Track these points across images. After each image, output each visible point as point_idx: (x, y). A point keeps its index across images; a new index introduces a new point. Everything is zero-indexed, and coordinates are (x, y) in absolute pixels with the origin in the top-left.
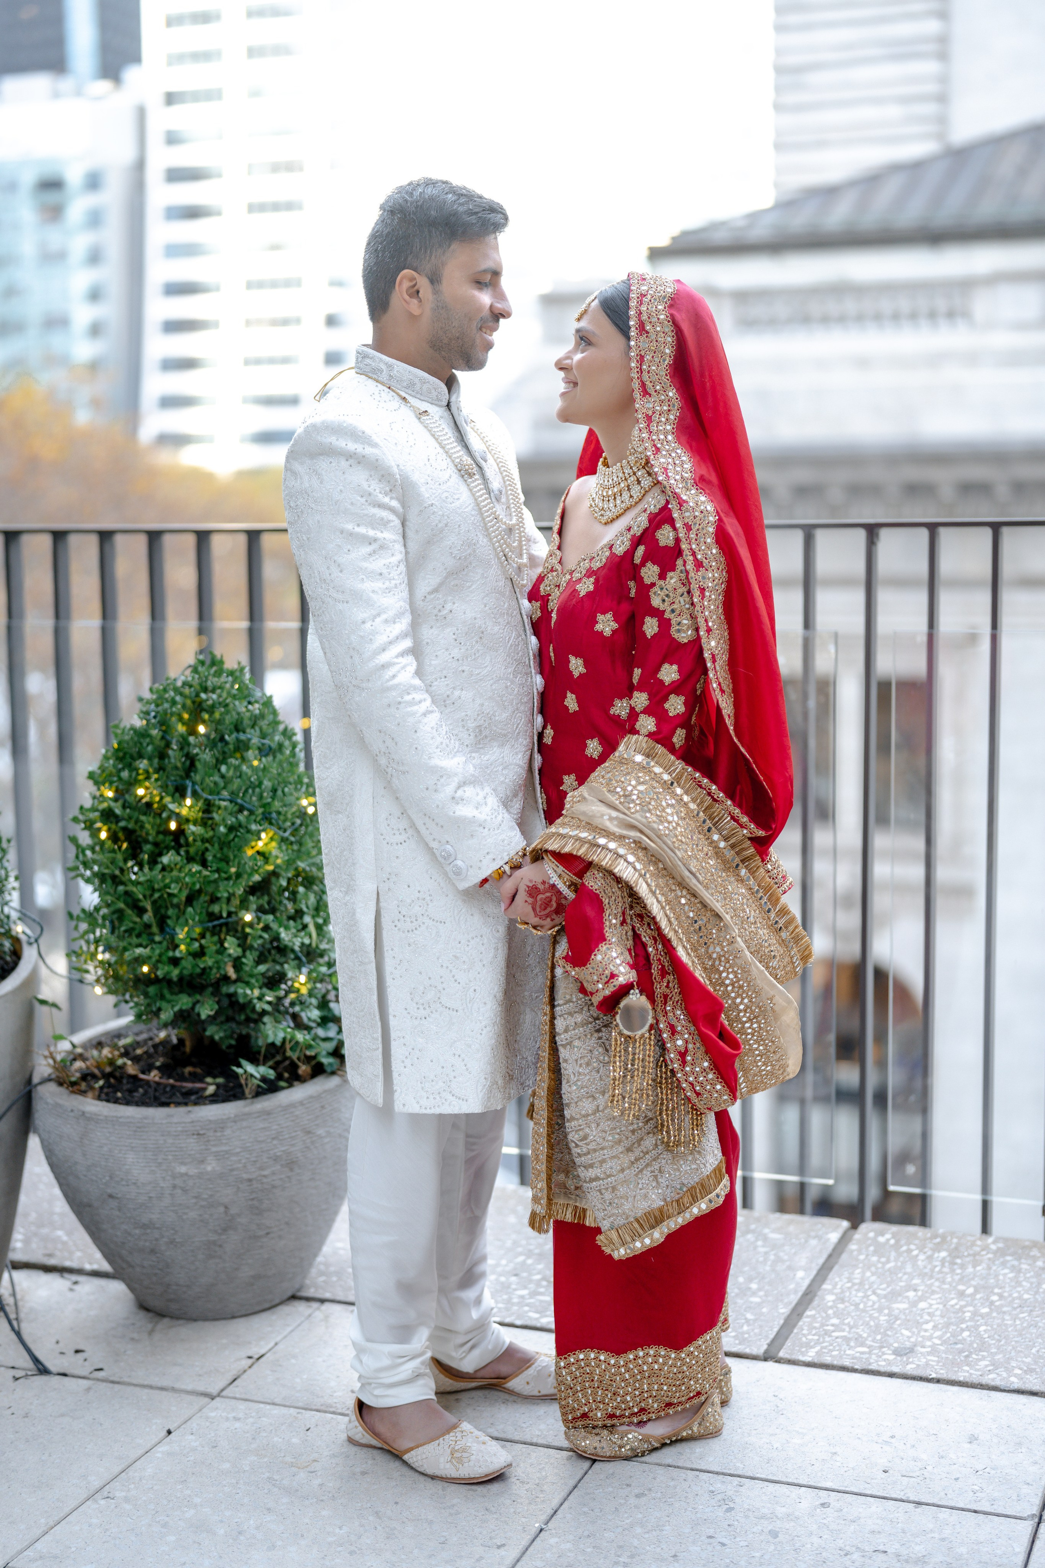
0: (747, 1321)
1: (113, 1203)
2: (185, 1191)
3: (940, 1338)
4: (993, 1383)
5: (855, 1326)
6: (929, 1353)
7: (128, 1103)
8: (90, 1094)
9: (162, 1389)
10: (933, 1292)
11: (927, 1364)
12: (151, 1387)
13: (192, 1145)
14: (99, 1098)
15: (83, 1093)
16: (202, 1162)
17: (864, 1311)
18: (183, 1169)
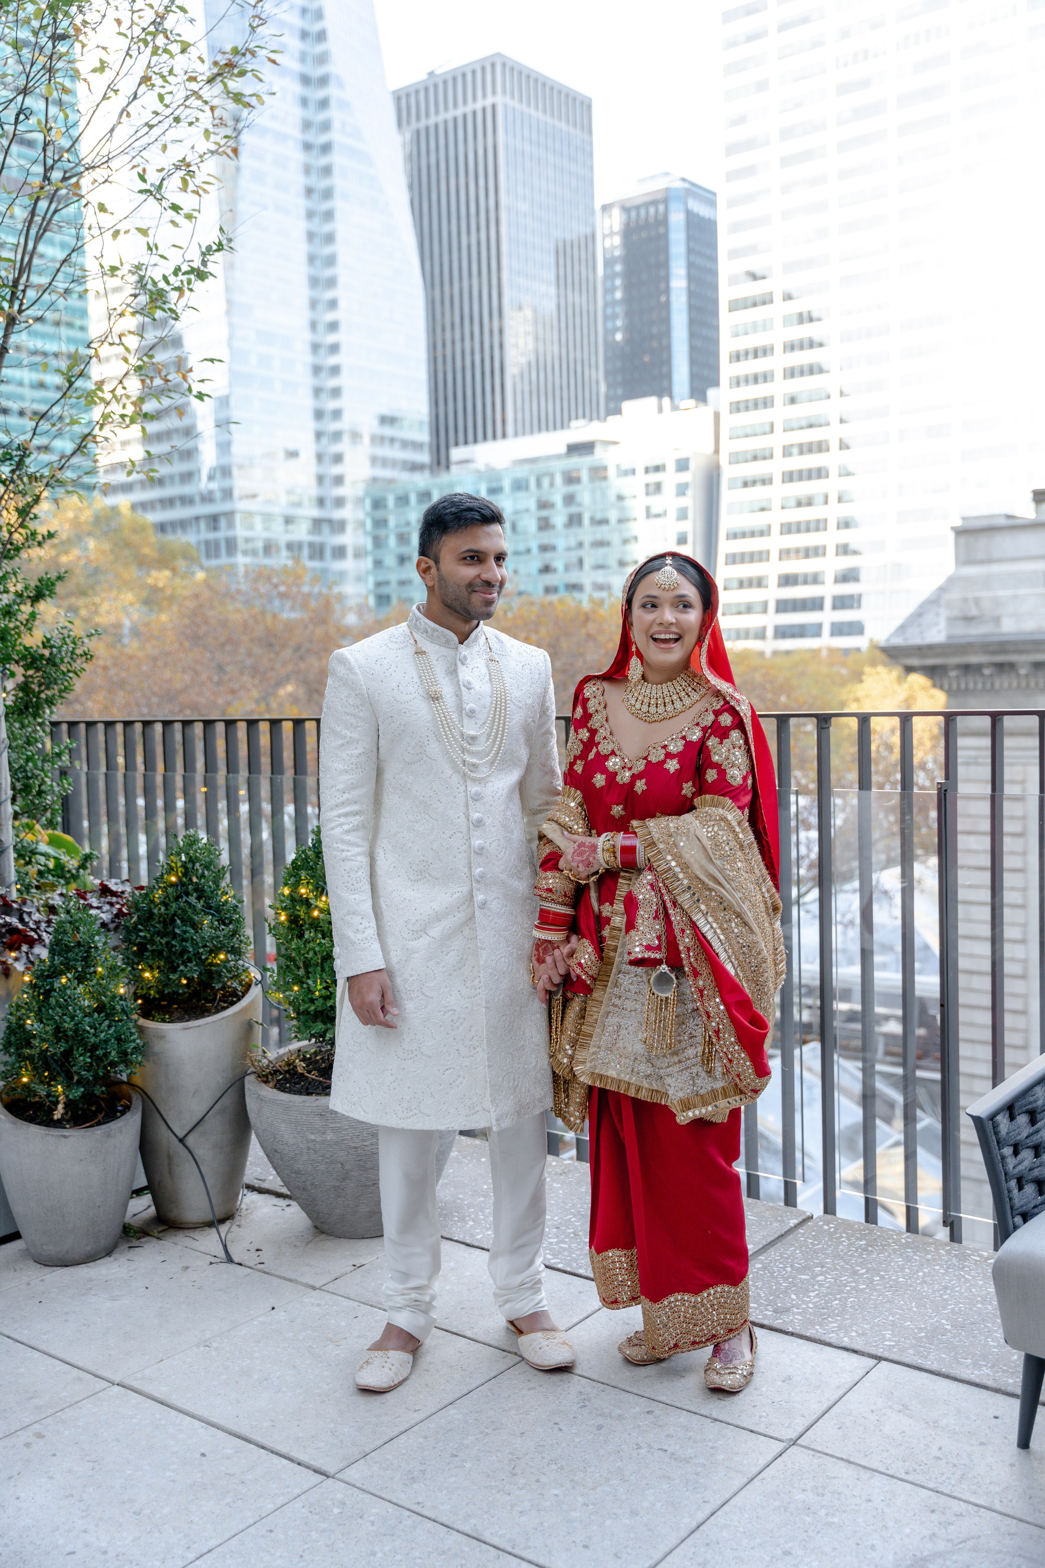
1: (278, 1156)
2: (315, 1151)
3: (814, 1303)
4: (828, 1340)
6: (798, 1314)
7: (290, 1091)
8: (271, 1084)
9: (290, 1280)
10: (836, 1269)
11: (792, 1321)
12: (284, 1279)
13: (317, 1121)
14: (275, 1087)
15: (266, 1082)
16: (324, 1133)
17: (776, 1278)
18: (313, 1137)
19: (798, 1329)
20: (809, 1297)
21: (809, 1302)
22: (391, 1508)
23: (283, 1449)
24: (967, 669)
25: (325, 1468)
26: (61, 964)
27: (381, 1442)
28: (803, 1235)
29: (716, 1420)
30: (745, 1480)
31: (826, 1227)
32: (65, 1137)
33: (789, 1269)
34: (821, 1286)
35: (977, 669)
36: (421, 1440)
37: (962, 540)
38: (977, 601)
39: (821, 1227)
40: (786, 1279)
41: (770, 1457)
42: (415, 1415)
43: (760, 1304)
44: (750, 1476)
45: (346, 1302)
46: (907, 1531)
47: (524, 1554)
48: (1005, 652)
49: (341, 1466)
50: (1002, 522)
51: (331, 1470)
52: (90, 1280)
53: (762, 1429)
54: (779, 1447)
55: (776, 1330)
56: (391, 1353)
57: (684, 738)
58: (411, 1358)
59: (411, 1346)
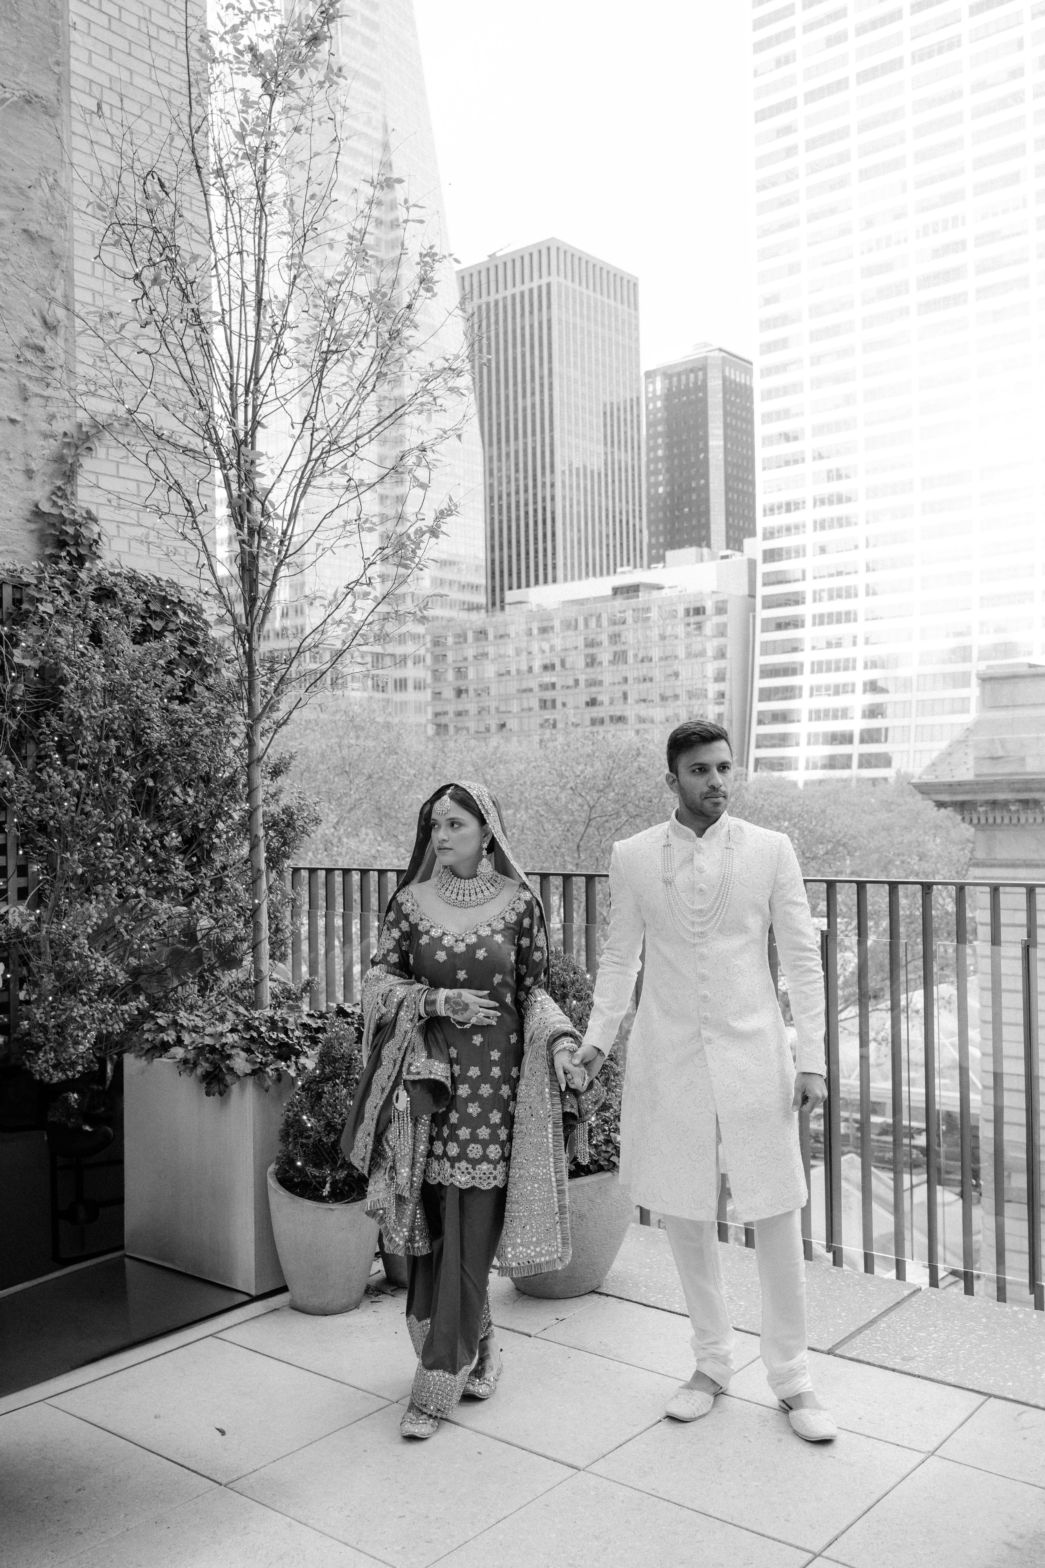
0: (829, 1331)
3: (934, 1354)
4: (948, 1381)
5: (888, 1342)
6: (921, 1362)
10: (947, 1329)
11: (917, 1367)
17: (899, 1335)
19: (923, 1373)
20: (928, 1349)
22: (634, 1492)
23: (541, 1451)
24: (994, 804)
25: (575, 1464)
26: (331, 1071)
27: (614, 1447)
28: (916, 1302)
30: (899, 1479)
31: (933, 1297)
32: (331, 1209)
33: (909, 1328)
34: (936, 1341)
35: (1005, 804)
37: (988, 686)
38: (1003, 742)
39: (930, 1297)
40: (908, 1336)
41: (916, 1463)
42: (635, 1428)
43: (890, 1354)
44: (903, 1475)
45: (557, 1346)
46: (1028, 1515)
47: (742, 1525)
48: (1031, 790)
49: (587, 1463)
50: (1025, 670)
51: (581, 1465)
52: (349, 1326)
53: (906, 1444)
54: (922, 1456)
55: (905, 1373)
56: (696, 1392)
57: (503, 918)
58: (712, 1398)
59: (713, 1389)
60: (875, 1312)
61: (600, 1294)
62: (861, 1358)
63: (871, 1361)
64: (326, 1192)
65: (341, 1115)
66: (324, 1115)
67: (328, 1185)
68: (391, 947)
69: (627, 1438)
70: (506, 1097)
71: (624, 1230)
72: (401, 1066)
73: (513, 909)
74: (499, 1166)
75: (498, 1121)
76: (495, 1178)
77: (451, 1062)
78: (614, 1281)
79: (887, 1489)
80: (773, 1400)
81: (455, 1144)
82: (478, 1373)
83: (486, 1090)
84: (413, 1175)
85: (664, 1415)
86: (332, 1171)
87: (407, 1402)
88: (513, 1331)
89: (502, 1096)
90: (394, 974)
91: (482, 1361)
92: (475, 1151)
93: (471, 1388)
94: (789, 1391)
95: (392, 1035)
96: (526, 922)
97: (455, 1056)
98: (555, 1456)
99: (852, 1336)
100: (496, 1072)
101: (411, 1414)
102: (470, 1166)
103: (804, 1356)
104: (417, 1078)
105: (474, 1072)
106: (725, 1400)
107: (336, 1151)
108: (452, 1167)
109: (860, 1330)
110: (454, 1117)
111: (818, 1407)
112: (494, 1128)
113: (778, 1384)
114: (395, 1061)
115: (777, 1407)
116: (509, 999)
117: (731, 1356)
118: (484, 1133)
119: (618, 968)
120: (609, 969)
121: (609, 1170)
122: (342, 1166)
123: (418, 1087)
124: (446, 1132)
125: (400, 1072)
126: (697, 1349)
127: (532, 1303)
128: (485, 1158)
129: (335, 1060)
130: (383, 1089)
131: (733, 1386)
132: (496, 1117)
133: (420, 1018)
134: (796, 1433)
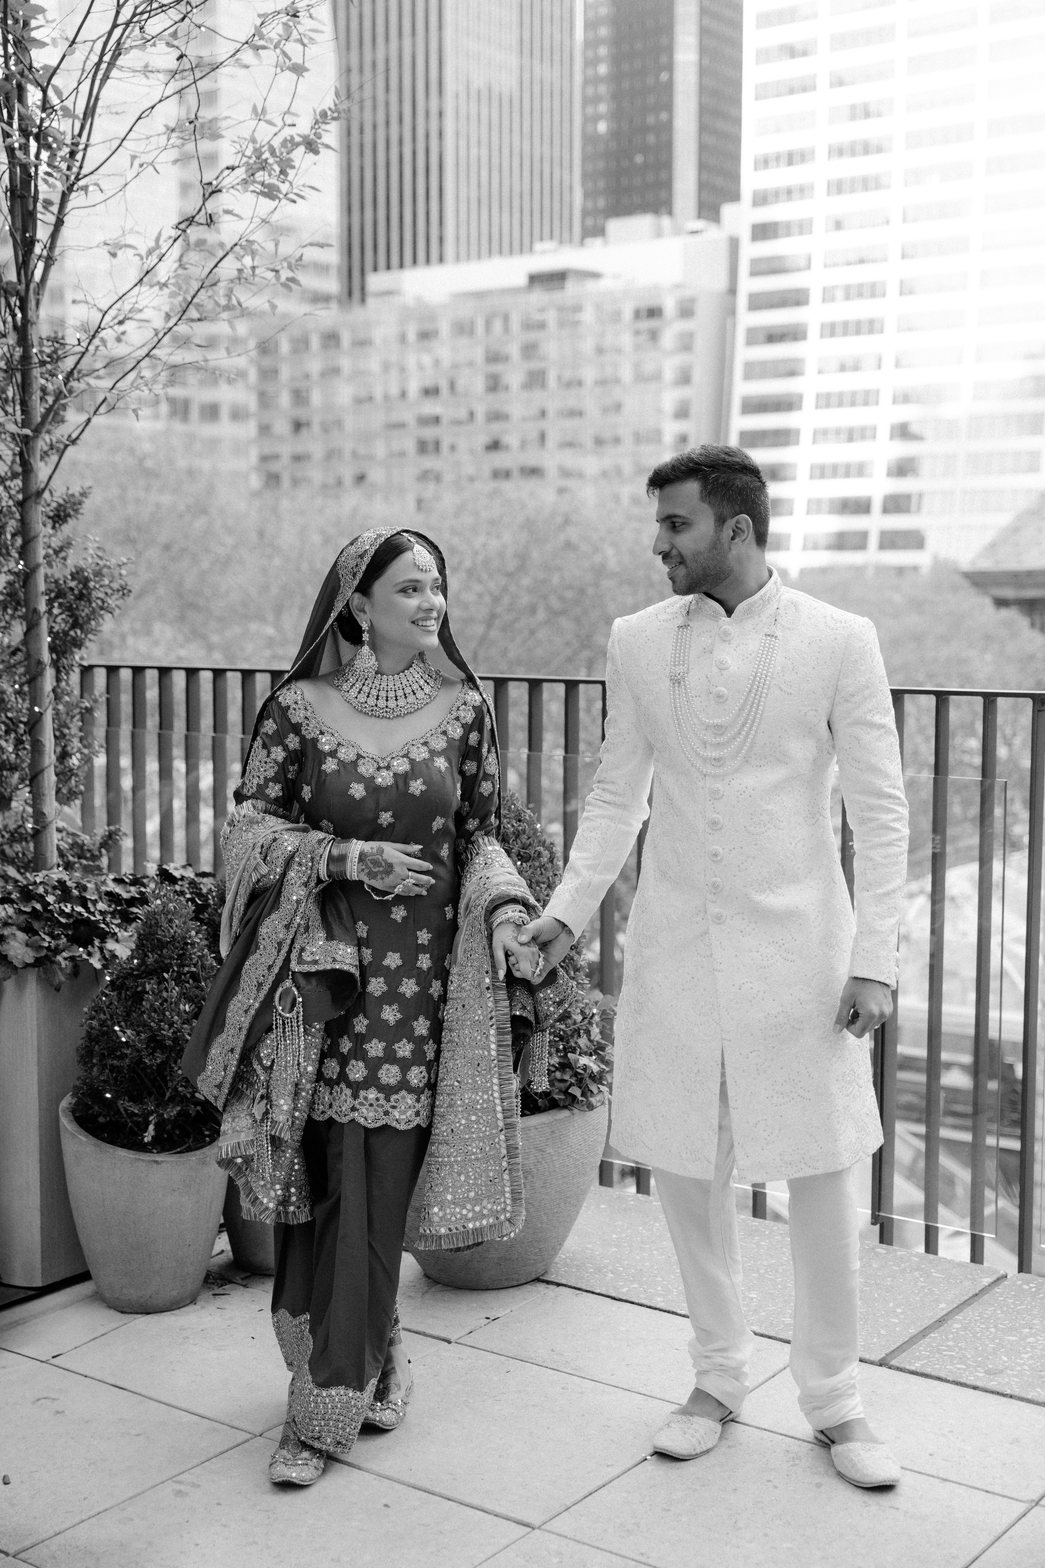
0: (879, 1334)
3: (1030, 1365)
5: (965, 1349)
6: (1014, 1376)
11: (1008, 1383)
17: (979, 1338)
19: (1016, 1392)
20: (1022, 1359)
21: (1024, 1364)
22: (614, 1559)
23: (476, 1502)
25: (527, 1520)
26: (156, 961)
27: (581, 1495)
28: (1001, 1294)
29: (945, 1480)
30: (992, 1538)
31: (1026, 1287)
32: (156, 1162)
33: (993, 1330)
34: (1032, 1347)
36: (625, 1495)
39: (1020, 1286)
40: (992, 1340)
41: (1015, 1516)
42: (610, 1469)
43: (968, 1366)
44: (996, 1534)
45: (490, 1356)
49: (544, 1519)
51: (536, 1522)
52: (182, 1329)
53: (997, 1490)
54: (1021, 1508)
55: (992, 1392)
56: (696, 1419)
57: (444, 733)
58: (718, 1427)
59: (719, 1414)
60: (943, 1308)
61: (548, 1282)
62: (928, 1371)
63: (942, 1375)
64: (149, 1135)
65: (171, 1025)
66: (145, 1025)
67: (151, 1127)
68: (271, 773)
69: (600, 1483)
70: (436, 995)
71: (584, 1192)
72: (290, 952)
73: (457, 719)
74: (423, 1098)
75: (424, 1032)
76: (417, 1114)
77: (360, 944)
78: (567, 1265)
79: (976, 1553)
80: (806, 1429)
81: (361, 1064)
82: (381, 1394)
83: (409, 987)
84: (295, 1109)
85: (651, 1451)
86: (157, 1106)
87: (277, 1434)
88: (424, 1334)
89: (431, 996)
90: (275, 814)
91: (385, 1376)
92: (389, 1074)
93: (370, 1414)
94: (830, 1417)
95: (276, 905)
96: (474, 737)
97: (365, 935)
98: (498, 1510)
99: (912, 1341)
100: (425, 962)
101: (284, 1452)
102: (381, 1096)
103: (855, 1369)
104: (313, 969)
105: (393, 960)
106: (733, 1427)
107: (164, 1079)
108: (355, 1096)
109: (924, 1333)
110: (361, 1025)
111: (873, 1440)
112: (419, 1042)
113: (815, 1408)
114: (280, 944)
115: (811, 1439)
116: (445, 852)
117: (746, 1369)
118: (404, 1049)
119: (612, 811)
120: (597, 811)
121: (565, 1107)
122: (172, 1099)
123: (314, 982)
124: (346, 1046)
125: (287, 960)
126: (697, 1358)
127: (449, 1295)
128: (404, 1085)
129: (162, 945)
130: (260, 985)
131: (747, 1410)
132: (421, 1027)
133: (319, 881)
134: (841, 1475)
